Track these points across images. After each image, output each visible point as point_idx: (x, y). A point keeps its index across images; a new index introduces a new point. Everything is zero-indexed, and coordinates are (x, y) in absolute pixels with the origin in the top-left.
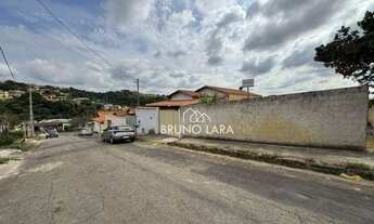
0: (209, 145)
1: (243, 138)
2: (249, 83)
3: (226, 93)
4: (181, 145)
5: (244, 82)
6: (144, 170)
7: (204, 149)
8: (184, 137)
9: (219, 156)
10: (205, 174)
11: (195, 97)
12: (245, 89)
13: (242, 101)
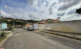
0: (49, 32)
1: (57, 31)
2: (59, 18)
3: (53, 20)
4: (43, 32)
5: (58, 18)
6: (35, 36)
7: (48, 33)
8: (44, 30)
9: (52, 34)
10: (49, 38)
11: (46, 21)
12: (58, 20)
13: (57, 22)
